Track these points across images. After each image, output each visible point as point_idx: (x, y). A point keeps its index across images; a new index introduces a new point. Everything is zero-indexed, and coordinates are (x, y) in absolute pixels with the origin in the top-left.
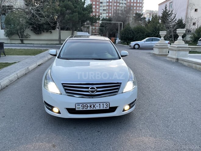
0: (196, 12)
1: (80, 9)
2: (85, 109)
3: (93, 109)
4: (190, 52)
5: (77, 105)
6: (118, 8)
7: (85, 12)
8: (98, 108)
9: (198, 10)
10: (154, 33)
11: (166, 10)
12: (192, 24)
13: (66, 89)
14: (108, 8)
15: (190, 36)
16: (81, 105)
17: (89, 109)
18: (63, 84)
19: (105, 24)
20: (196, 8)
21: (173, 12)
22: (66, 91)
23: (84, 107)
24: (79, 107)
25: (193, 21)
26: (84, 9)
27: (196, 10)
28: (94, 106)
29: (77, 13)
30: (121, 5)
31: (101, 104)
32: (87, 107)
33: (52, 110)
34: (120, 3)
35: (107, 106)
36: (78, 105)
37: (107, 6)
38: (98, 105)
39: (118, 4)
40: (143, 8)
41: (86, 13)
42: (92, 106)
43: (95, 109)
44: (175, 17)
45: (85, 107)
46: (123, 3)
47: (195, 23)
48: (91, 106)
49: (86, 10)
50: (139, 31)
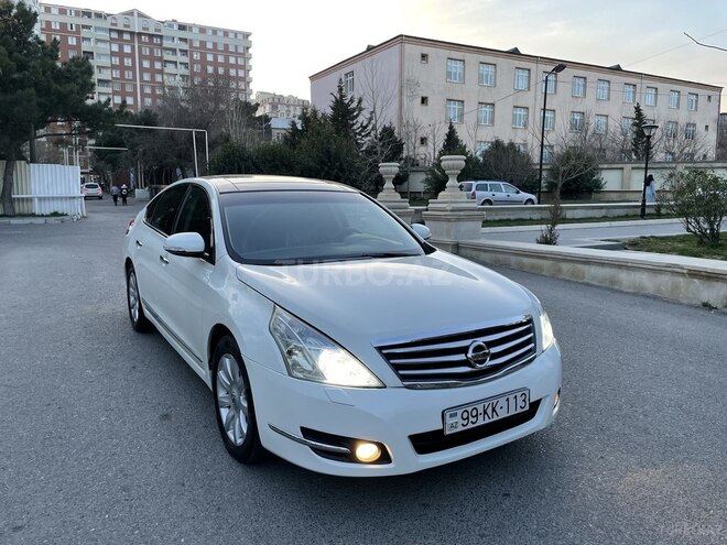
0: (424, 107)
1: (44, 74)
2: (470, 426)
3: (492, 420)
4: (486, 223)
5: (448, 415)
6: (159, 78)
7: (65, 88)
8: (503, 414)
9: (430, 101)
10: (326, 168)
11: (342, 96)
12: (419, 142)
13: (396, 368)
14: (116, 74)
15: (423, 176)
16: (460, 412)
17: (481, 422)
18: (380, 349)
19: (132, 136)
20: (425, 95)
21: (364, 104)
22: (401, 372)
23: (468, 418)
24: (453, 420)
25: (421, 134)
26: (59, 76)
27: (424, 100)
28: (494, 410)
29: (32, 90)
30: (170, 68)
31: (511, 397)
32: (477, 416)
33: (350, 458)
34: (166, 61)
35: (524, 400)
36: (451, 416)
37: (113, 67)
38: (502, 402)
39: (158, 65)
40: (252, 86)
41: (71, 92)
42: (489, 411)
43: (496, 418)
44: (371, 119)
45: (471, 419)
46: (175, 63)
47: (426, 139)
48: (485, 412)
49: (69, 80)
50: (277, 162)
